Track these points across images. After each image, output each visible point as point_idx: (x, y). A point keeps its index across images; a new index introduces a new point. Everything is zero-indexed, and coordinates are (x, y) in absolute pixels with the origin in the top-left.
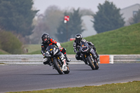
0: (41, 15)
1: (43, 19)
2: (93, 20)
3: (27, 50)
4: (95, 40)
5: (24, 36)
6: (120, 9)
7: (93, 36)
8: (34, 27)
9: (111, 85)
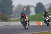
0: (15, 7)
1: (16, 9)
2: (34, 9)
3: (11, 20)
4: (35, 16)
5: (9, 15)
6: (44, 5)
7: (35, 15)
8: (13, 12)
9: (42, 33)
